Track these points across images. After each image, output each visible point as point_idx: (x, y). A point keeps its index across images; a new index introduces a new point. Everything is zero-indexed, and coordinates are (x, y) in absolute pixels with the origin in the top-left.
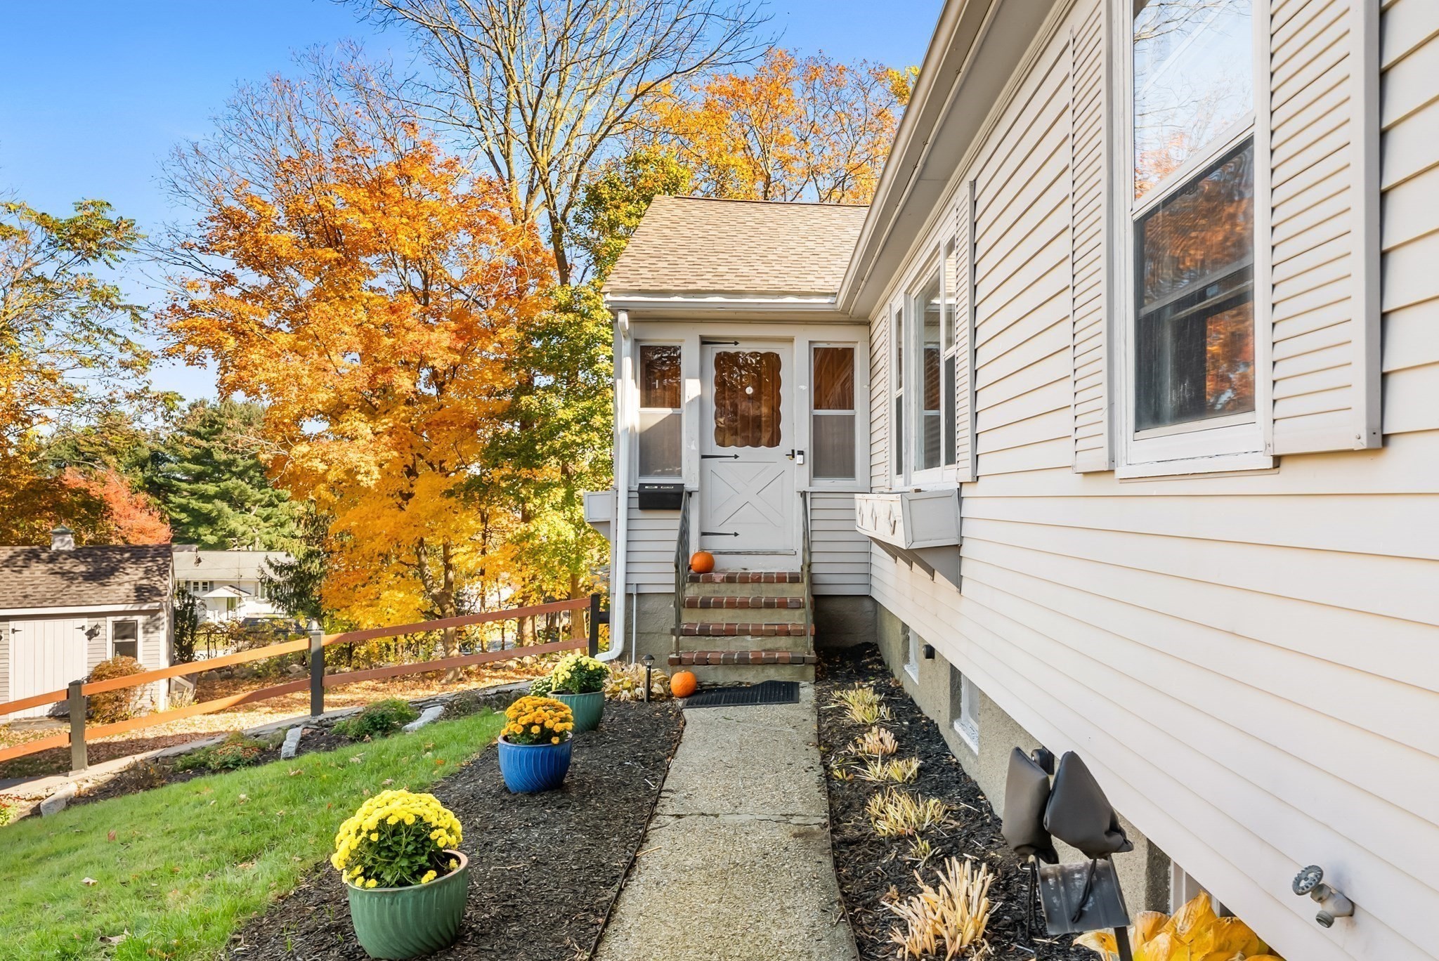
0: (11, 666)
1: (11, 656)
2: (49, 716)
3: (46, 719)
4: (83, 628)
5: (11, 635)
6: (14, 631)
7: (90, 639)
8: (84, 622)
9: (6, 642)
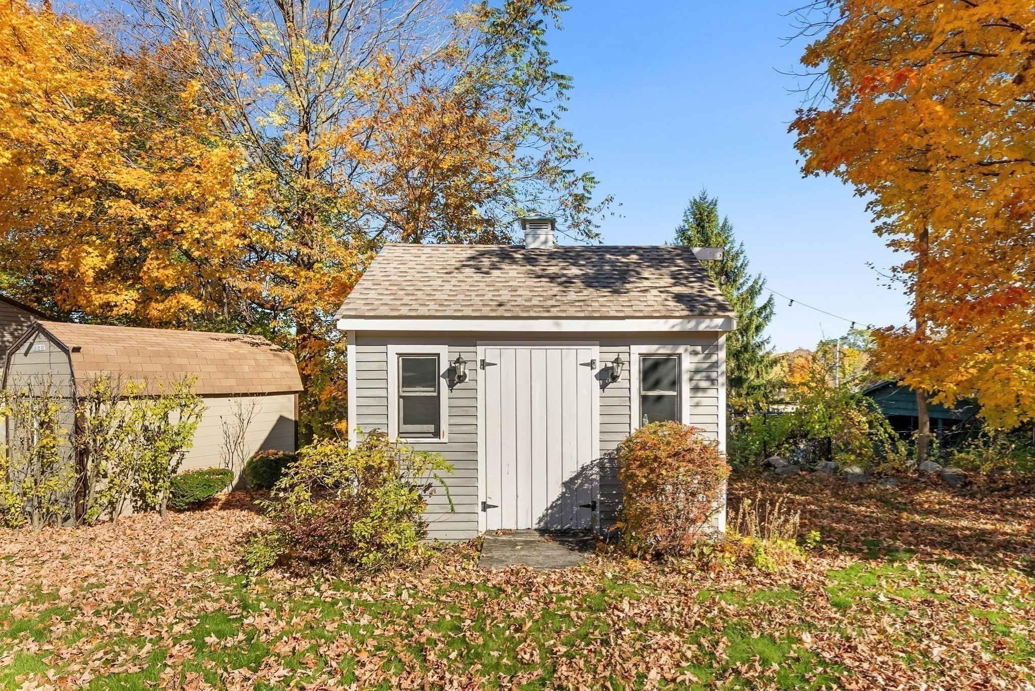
0: (481, 431)
1: (481, 413)
2: (542, 531)
3: (537, 537)
4: (592, 364)
5: (480, 372)
6: (484, 364)
7: (603, 387)
8: (594, 352)
9: (471, 385)
